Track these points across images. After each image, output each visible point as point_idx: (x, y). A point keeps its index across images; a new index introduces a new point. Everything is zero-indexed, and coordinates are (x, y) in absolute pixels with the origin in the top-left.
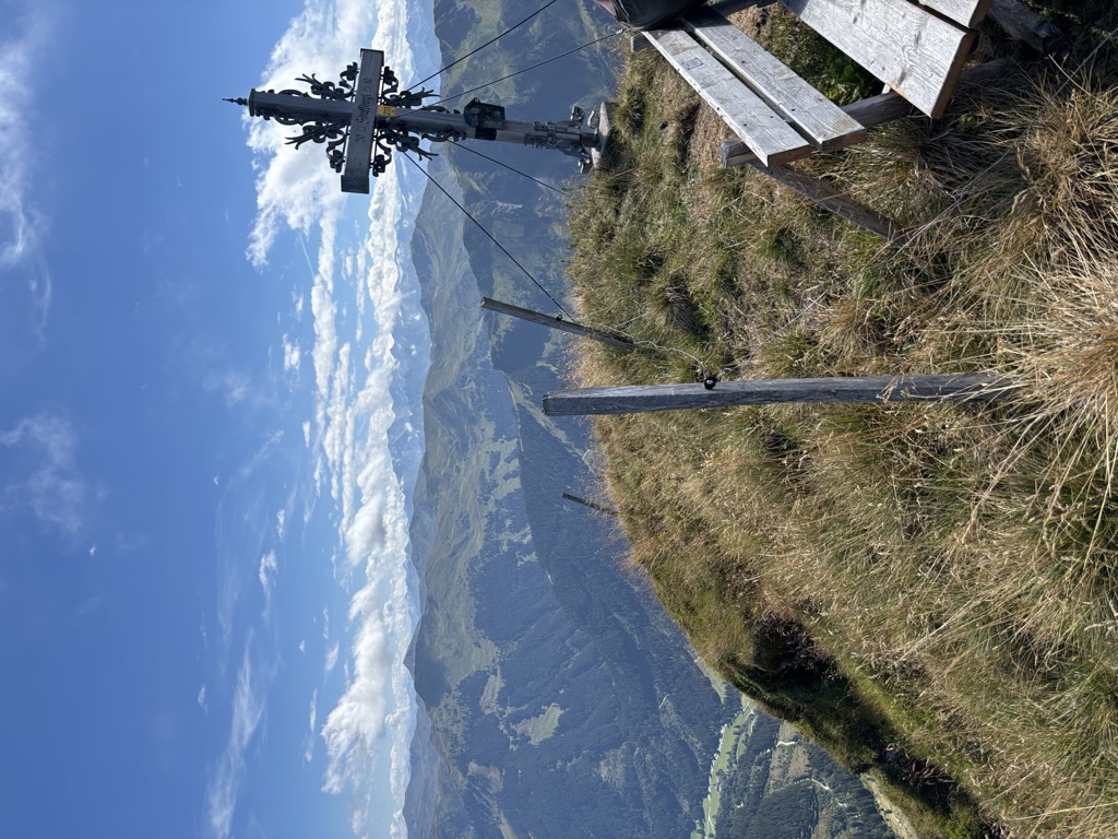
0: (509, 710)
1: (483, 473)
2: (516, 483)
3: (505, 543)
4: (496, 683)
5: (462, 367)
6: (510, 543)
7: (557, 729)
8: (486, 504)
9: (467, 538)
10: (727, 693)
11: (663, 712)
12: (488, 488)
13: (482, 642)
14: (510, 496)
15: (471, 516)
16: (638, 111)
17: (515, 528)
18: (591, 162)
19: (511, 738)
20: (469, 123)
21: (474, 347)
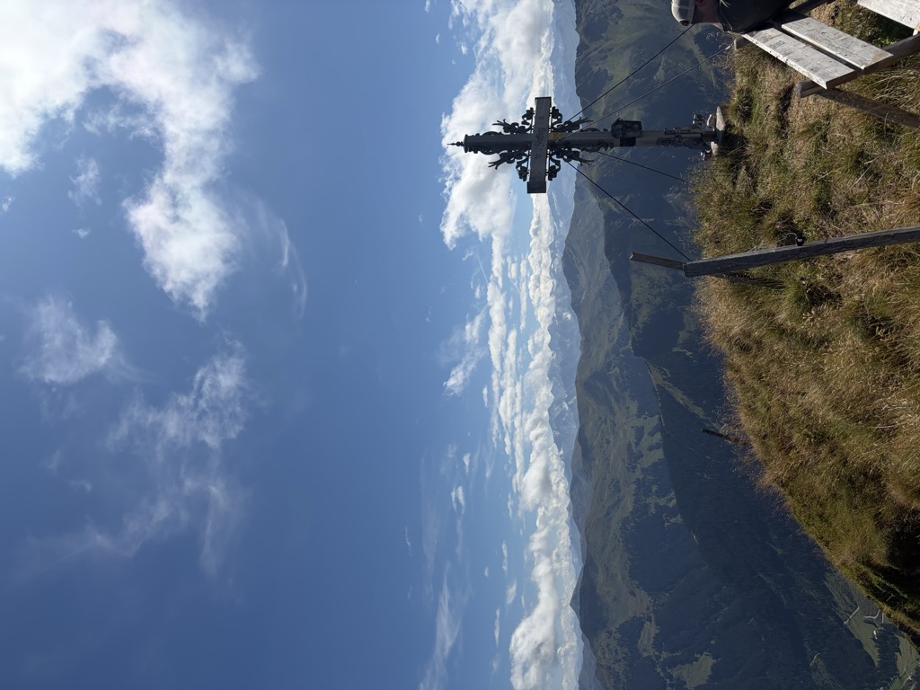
0: (665, 655)
1: (629, 445)
2: (659, 454)
3: (653, 506)
4: (651, 629)
5: (607, 355)
6: (657, 506)
7: (710, 676)
8: (634, 472)
9: (619, 500)
10: (880, 657)
11: (815, 670)
12: (634, 458)
13: (637, 591)
14: (655, 464)
15: (621, 482)
16: (747, 104)
17: (661, 494)
18: (711, 152)
19: (668, 681)
20: (615, 136)
21: (616, 338)
